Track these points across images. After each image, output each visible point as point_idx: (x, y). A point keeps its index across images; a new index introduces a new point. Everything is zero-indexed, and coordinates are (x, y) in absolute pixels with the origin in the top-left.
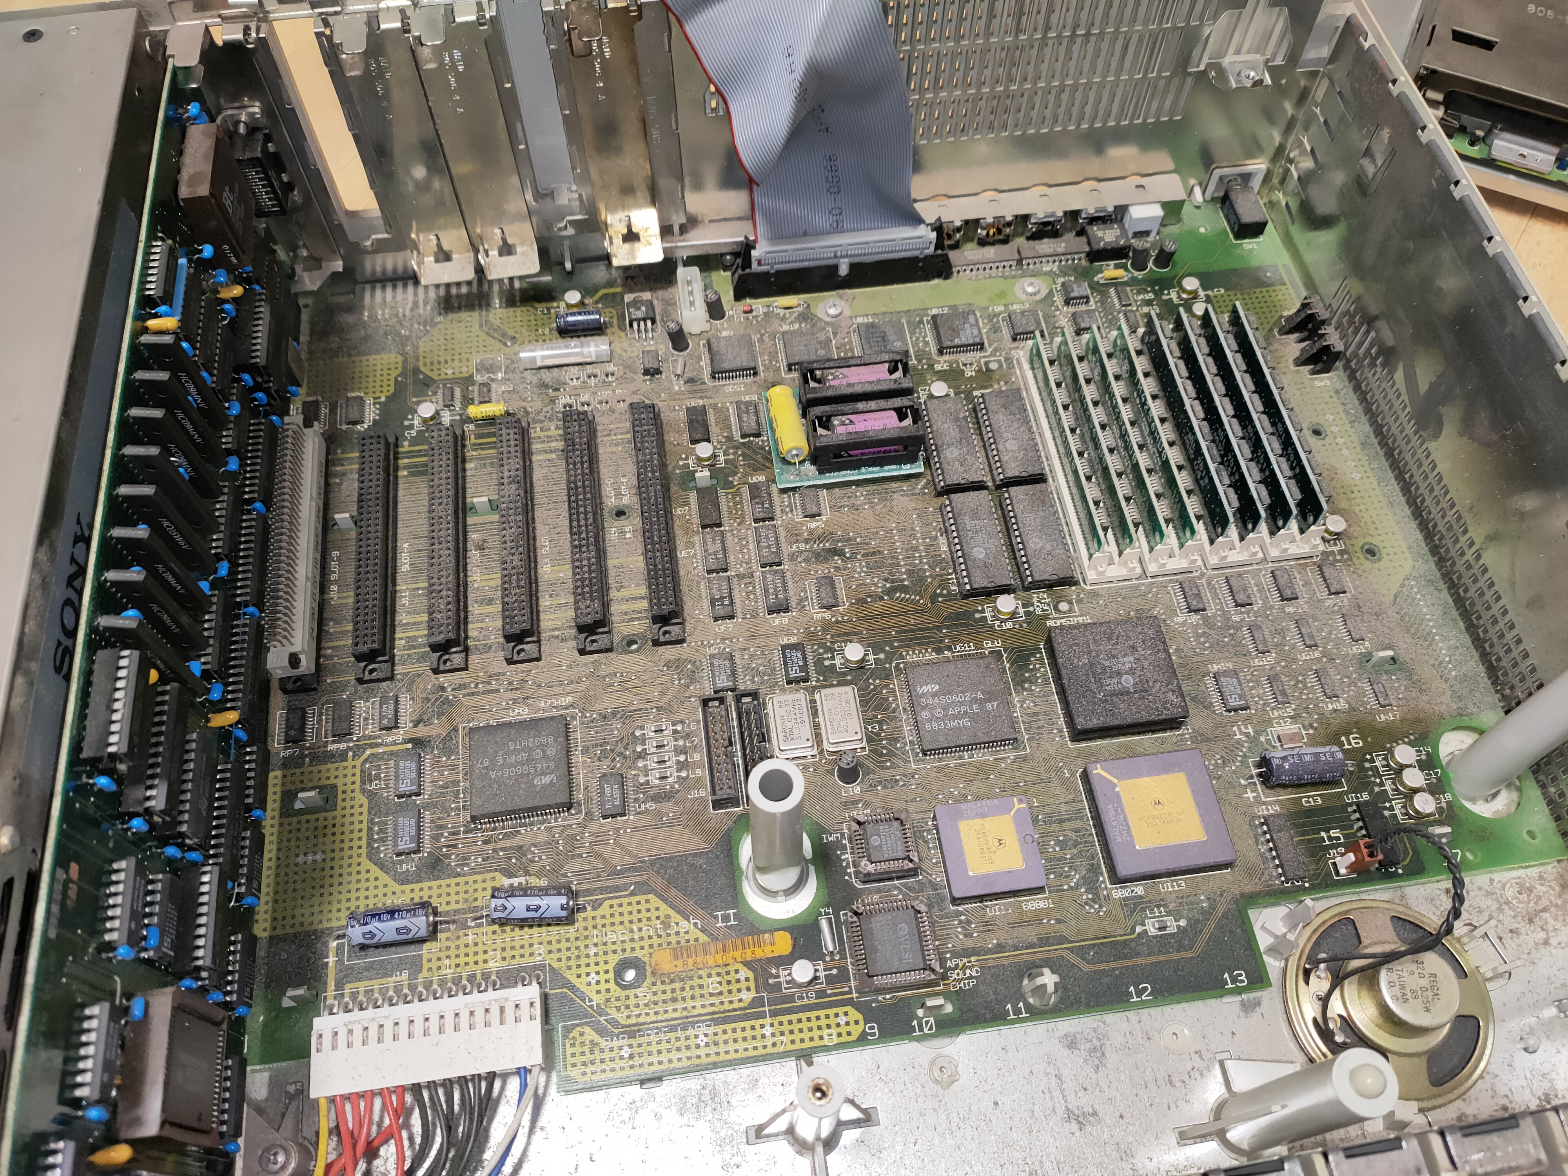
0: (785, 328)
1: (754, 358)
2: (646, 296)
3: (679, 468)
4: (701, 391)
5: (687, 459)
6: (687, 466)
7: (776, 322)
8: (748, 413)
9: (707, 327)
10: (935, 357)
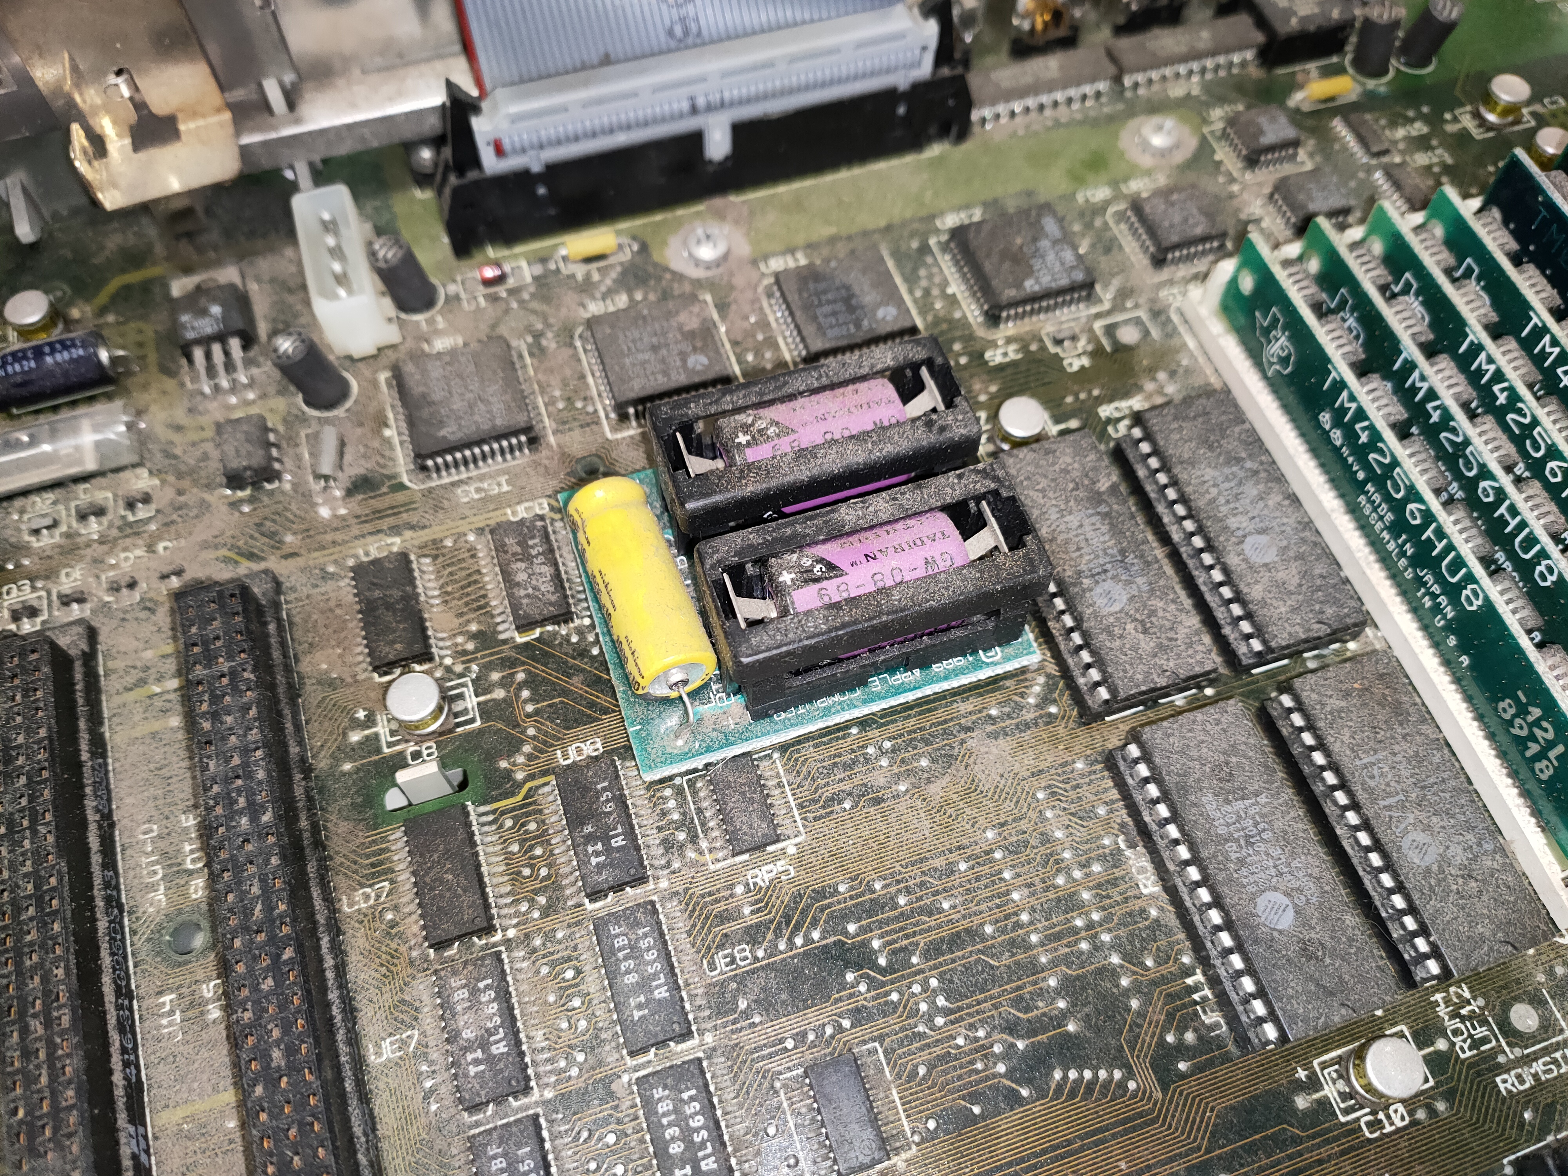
0: (595, 308)
1: (522, 401)
2: (229, 274)
3: (352, 752)
4: (395, 510)
5: (370, 721)
6: (372, 744)
7: (570, 298)
8: (527, 558)
9: (391, 335)
10: (981, 332)
